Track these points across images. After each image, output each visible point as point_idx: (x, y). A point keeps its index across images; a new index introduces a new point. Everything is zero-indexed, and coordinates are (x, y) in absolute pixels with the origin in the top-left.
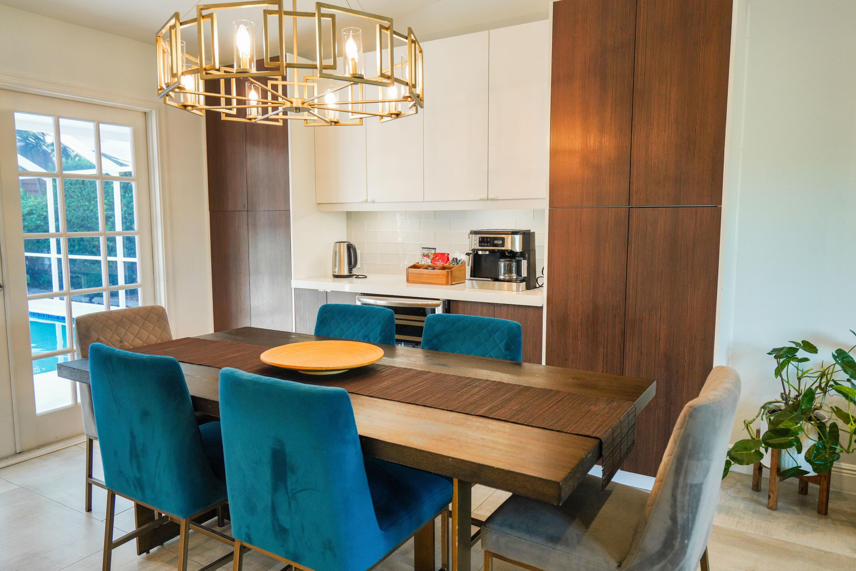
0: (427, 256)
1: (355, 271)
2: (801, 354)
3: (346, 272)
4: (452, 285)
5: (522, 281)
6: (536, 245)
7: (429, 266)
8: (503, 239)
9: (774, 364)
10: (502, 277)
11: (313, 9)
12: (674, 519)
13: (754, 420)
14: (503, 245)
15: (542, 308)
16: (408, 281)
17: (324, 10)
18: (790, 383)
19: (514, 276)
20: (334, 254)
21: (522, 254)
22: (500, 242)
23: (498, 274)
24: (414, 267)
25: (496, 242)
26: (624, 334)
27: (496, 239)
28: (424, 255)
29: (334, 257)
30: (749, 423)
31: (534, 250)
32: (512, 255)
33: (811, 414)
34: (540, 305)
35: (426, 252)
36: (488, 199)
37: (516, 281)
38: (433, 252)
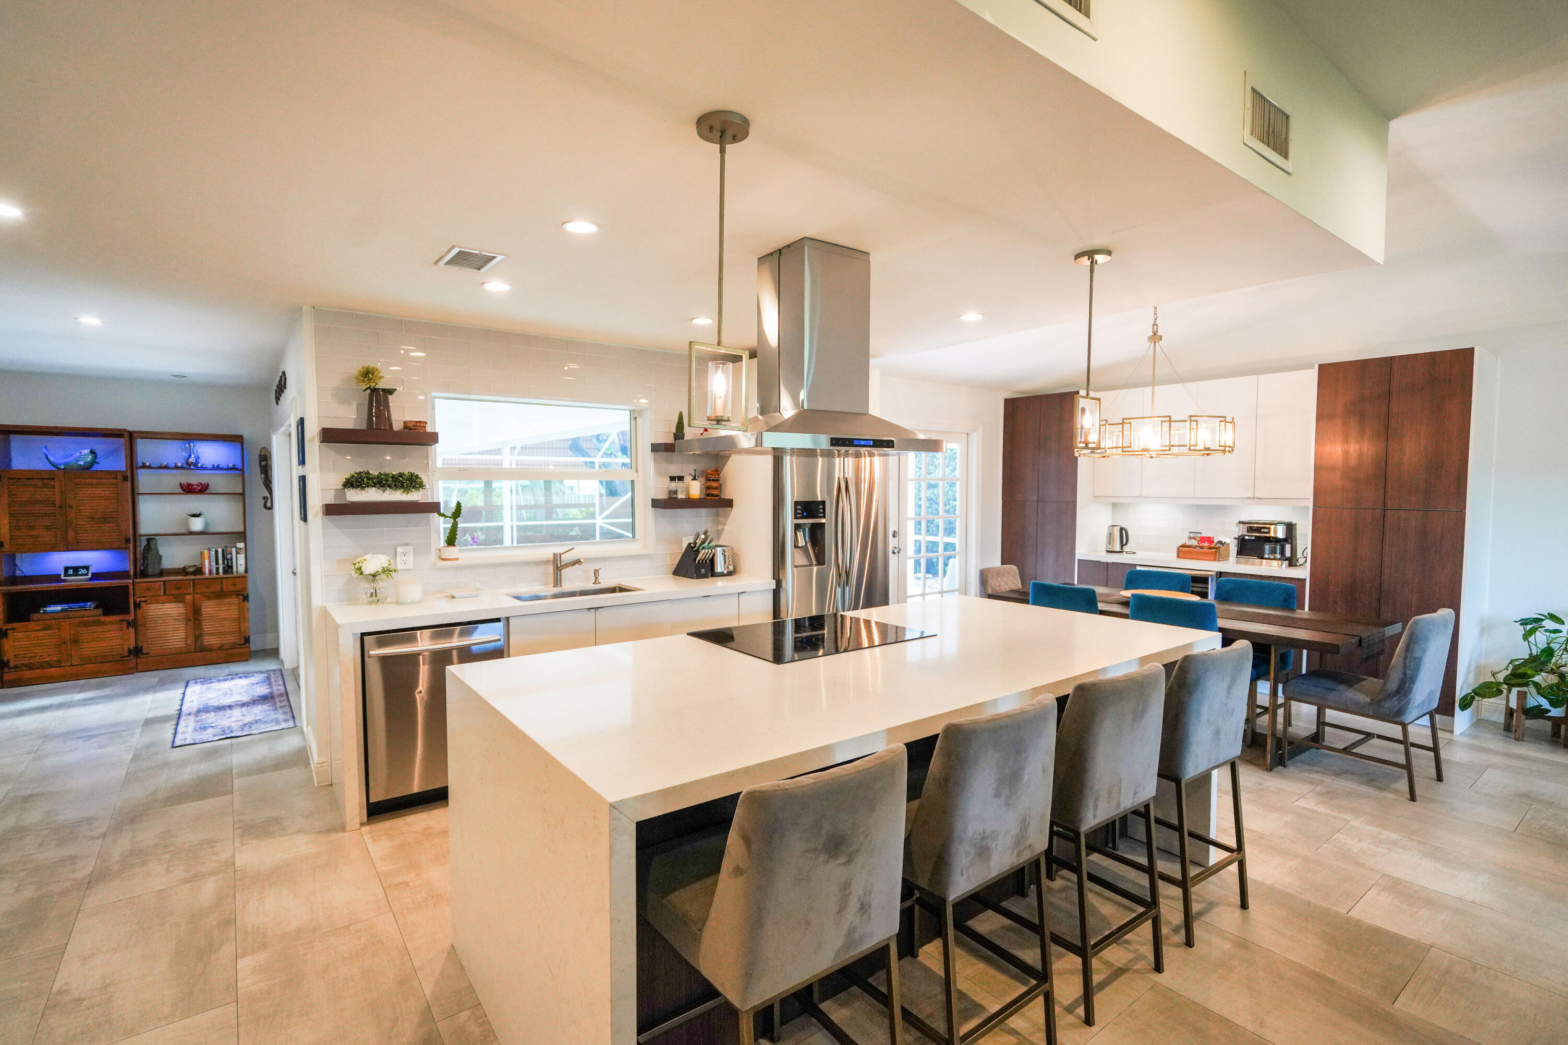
0: (1194, 538)
1: (1126, 548)
2: (1549, 624)
3: (1118, 548)
4: (1219, 561)
5: (1286, 560)
6: (1298, 532)
7: (1197, 546)
8: (1269, 529)
9: (1520, 630)
10: (1266, 556)
11: (1187, 418)
12: (1405, 674)
13: (1501, 671)
14: (1269, 533)
15: (1305, 580)
16: (1178, 557)
17: (1192, 419)
18: (1538, 646)
19: (1278, 556)
20: (1109, 535)
21: (1286, 540)
22: (1267, 530)
23: (1263, 554)
24: (1182, 546)
25: (1263, 530)
26: (1379, 600)
27: (1264, 528)
28: (1191, 538)
29: (1108, 538)
30: (1496, 673)
31: (1296, 537)
32: (1276, 540)
33: (1551, 665)
34: (1304, 578)
35: (1192, 535)
36: (1254, 498)
37: (1279, 559)
38: (1199, 535)
